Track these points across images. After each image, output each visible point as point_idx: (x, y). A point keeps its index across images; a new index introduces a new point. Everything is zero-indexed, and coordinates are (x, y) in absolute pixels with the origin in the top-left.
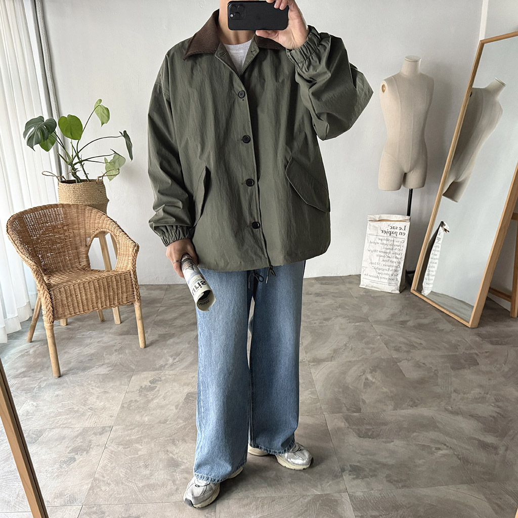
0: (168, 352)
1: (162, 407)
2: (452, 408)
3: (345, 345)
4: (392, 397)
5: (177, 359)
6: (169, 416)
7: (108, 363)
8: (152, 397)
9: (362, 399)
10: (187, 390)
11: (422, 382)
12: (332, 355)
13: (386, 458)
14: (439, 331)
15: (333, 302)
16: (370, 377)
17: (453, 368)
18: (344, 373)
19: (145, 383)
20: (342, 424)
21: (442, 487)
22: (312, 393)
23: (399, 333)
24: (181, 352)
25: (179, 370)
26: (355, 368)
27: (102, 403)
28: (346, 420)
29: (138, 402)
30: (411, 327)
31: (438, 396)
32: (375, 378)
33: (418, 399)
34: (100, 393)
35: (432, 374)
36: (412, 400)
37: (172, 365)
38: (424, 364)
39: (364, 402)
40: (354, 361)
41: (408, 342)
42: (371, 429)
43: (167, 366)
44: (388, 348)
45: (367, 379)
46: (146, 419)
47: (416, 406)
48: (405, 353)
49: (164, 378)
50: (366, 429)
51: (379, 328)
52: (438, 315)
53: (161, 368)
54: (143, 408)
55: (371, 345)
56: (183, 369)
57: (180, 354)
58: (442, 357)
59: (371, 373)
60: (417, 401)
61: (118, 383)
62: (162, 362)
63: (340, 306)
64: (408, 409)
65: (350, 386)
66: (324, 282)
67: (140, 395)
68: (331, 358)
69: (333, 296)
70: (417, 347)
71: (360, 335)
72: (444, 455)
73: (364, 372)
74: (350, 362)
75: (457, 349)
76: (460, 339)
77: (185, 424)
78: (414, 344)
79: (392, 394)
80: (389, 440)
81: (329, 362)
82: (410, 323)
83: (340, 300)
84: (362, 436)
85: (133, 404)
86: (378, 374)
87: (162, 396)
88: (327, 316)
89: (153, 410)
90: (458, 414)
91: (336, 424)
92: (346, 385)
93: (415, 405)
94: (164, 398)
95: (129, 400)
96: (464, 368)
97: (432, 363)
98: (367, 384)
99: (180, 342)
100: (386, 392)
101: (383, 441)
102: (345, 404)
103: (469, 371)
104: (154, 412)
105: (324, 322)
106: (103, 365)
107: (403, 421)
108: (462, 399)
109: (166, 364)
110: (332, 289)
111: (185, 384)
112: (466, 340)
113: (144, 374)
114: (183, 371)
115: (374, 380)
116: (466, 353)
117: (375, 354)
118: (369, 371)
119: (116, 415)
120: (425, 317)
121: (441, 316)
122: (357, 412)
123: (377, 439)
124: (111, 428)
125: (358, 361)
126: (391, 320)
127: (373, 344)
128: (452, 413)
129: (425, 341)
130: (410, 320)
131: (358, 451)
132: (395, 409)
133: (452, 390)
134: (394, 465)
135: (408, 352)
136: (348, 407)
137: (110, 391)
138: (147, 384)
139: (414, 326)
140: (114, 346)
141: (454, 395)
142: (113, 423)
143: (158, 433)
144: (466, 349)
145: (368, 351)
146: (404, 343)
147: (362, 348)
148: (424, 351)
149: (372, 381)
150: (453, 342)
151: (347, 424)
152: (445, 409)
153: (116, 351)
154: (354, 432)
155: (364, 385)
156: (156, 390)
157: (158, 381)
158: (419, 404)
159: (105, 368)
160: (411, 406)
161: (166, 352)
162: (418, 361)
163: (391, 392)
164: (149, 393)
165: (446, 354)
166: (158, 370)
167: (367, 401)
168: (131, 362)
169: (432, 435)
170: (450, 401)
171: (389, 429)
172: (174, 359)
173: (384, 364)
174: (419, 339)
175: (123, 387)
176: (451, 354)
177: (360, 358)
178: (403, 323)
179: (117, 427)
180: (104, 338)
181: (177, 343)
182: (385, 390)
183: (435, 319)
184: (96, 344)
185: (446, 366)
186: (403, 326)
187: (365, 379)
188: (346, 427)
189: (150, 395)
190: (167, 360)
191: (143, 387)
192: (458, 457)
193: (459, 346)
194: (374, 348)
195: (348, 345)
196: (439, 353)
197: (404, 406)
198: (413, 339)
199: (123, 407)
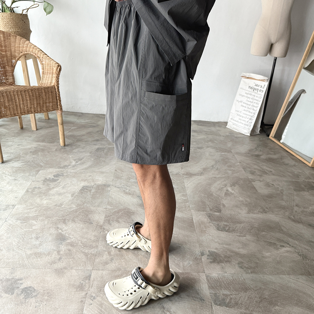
0: (72, 157)
1: (60, 194)
2: (294, 217)
3: (213, 166)
4: (246, 204)
5: (79, 163)
6: (65, 201)
7: (22, 160)
8: (53, 186)
9: (223, 204)
10: (83, 184)
11: (270, 196)
12: (201, 172)
13: (239, 248)
14: (284, 165)
15: (205, 137)
16: (230, 189)
17: (295, 190)
18: (210, 185)
19: (49, 176)
20: (206, 219)
21: (284, 276)
22: (183, 195)
23: (254, 162)
24: (83, 158)
25: (79, 170)
26: (218, 182)
27: (11, 187)
28: (209, 217)
29: (41, 188)
30: (263, 159)
31: (283, 208)
32: (234, 191)
33: (267, 208)
34: (11, 180)
35: (279, 192)
36: (262, 208)
37: (74, 166)
38: (273, 185)
39: (224, 206)
40: (219, 178)
41: (261, 170)
42: (228, 225)
43: (69, 167)
44: (245, 172)
45: (227, 190)
46: (45, 202)
47: (266, 213)
48: (258, 176)
49: (66, 174)
50: (224, 225)
51: (239, 158)
52: (285, 154)
53: (65, 167)
54: (44, 193)
55: (232, 168)
56: (83, 169)
57: (82, 159)
58: (286, 181)
59: (231, 186)
60: (266, 209)
61: (27, 174)
62: (66, 163)
63: (210, 141)
64: (258, 214)
65: (213, 194)
66: (200, 124)
67: (44, 184)
68: (201, 174)
69: (206, 134)
70: (267, 173)
71: (225, 161)
72: (287, 251)
73: (226, 185)
74: (215, 177)
75: (299, 177)
76: (300, 171)
77: (77, 208)
78: (266, 171)
79: (246, 203)
80: (242, 235)
81: (199, 176)
82: (263, 157)
83: (210, 137)
84: (220, 230)
85: (36, 190)
86: (237, 188)
87: (61, 187)
88: (200, 146)
89: (53, 196)
90: (299, 222)
91: (200, 219)
92: (211, 193)
93: (264, 212)
94: (63, 188)
95: (33, 187)
96: (304, 190)
97: (279, 185)
98: (227, 194)
99: (84, 152)
100: (242, 201)
101: (237, 236)
102: (209, 206)
103: (307, 193)
104: (53, 197)
105: (198, 149)
106: (18, 161)
107: (255, 222)
108: (303, 212)
109: (70, 165)
110: (205, 129)
111: (82, 180)
112: (306, 172)
113: (51, 170)
114: (83, 171)
115: (233, 192)
116: (305, 181)
117: (235, 174)
118: (230, 185)
119: (21, 197)
120: (275, 154)
121: (286, 155)
122: (218, 212)
123: (232, 233)
124: (14, 206)
125: (221, 178)
126: (249, 153)
127: (234, 168)
128: (294, 221)
129: (274, 170)
130: (262, 155)
131: (216, 241)
132: (248, 213)
133: (295, 204)
134: (245, 254)
135: (261, 176)
136: (211, 208)
137: (19, 179)
138: (51, 177)
139: (266, 159)
140: (30, 149)
141: (296, 208)
142: (16, 203)
143: (53, 214)
144: (305, 179)
145: (230, 172)
146: (258, 170)
147: (226, 170)
148: (273, 177)
149: (231, 192)
150: (296, 173)
151: (209, 220)
152: (289, 218)
153: (31, 152)
154: (214, 226)
155: (225, 194)
156: (58, 181)
157: (61, 176)
158: (268, 212)
159: (20, 163)
160: (261, 213)
161: (71, 157)
162: (268, 183)
163: (246, 201)
164: (51, 183)
165: (290, 180)
166: (62, 168)
167: (226, 205)
168: (42, 161)
169: (279, 235)
170: (293, 212)
171: (242, 227)
172: (77, 162)
173: (242, 182)
174: (270, 168)
175: (31, 177)
176: (293, 180)
177: (223, 176)
178: (258, 156)
179: (19, 206)
180: (23, 143)
181: (81, 152)
182: (241, 199)
183: (282, 156)
184: (16, 146)
185: (290, 188)
186: (257, 158)
187: (226, 190)
188: (208, 221)
189: (52, 185)
190: (71, 162)
191: (48, 179)
192: (299, 254)
193: (300, 176)
194: (234, 171)
195: (214, 166)
196: (284, 179)
197: (255, 211)
198: (265, 167)
199: (27, 191)
